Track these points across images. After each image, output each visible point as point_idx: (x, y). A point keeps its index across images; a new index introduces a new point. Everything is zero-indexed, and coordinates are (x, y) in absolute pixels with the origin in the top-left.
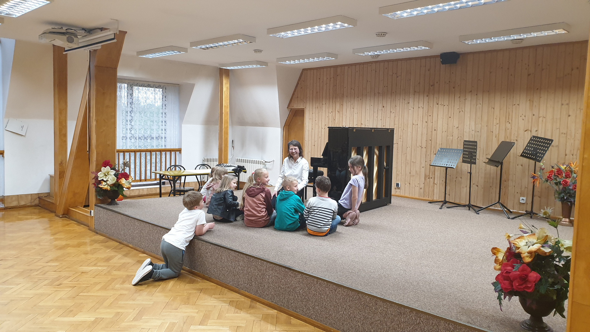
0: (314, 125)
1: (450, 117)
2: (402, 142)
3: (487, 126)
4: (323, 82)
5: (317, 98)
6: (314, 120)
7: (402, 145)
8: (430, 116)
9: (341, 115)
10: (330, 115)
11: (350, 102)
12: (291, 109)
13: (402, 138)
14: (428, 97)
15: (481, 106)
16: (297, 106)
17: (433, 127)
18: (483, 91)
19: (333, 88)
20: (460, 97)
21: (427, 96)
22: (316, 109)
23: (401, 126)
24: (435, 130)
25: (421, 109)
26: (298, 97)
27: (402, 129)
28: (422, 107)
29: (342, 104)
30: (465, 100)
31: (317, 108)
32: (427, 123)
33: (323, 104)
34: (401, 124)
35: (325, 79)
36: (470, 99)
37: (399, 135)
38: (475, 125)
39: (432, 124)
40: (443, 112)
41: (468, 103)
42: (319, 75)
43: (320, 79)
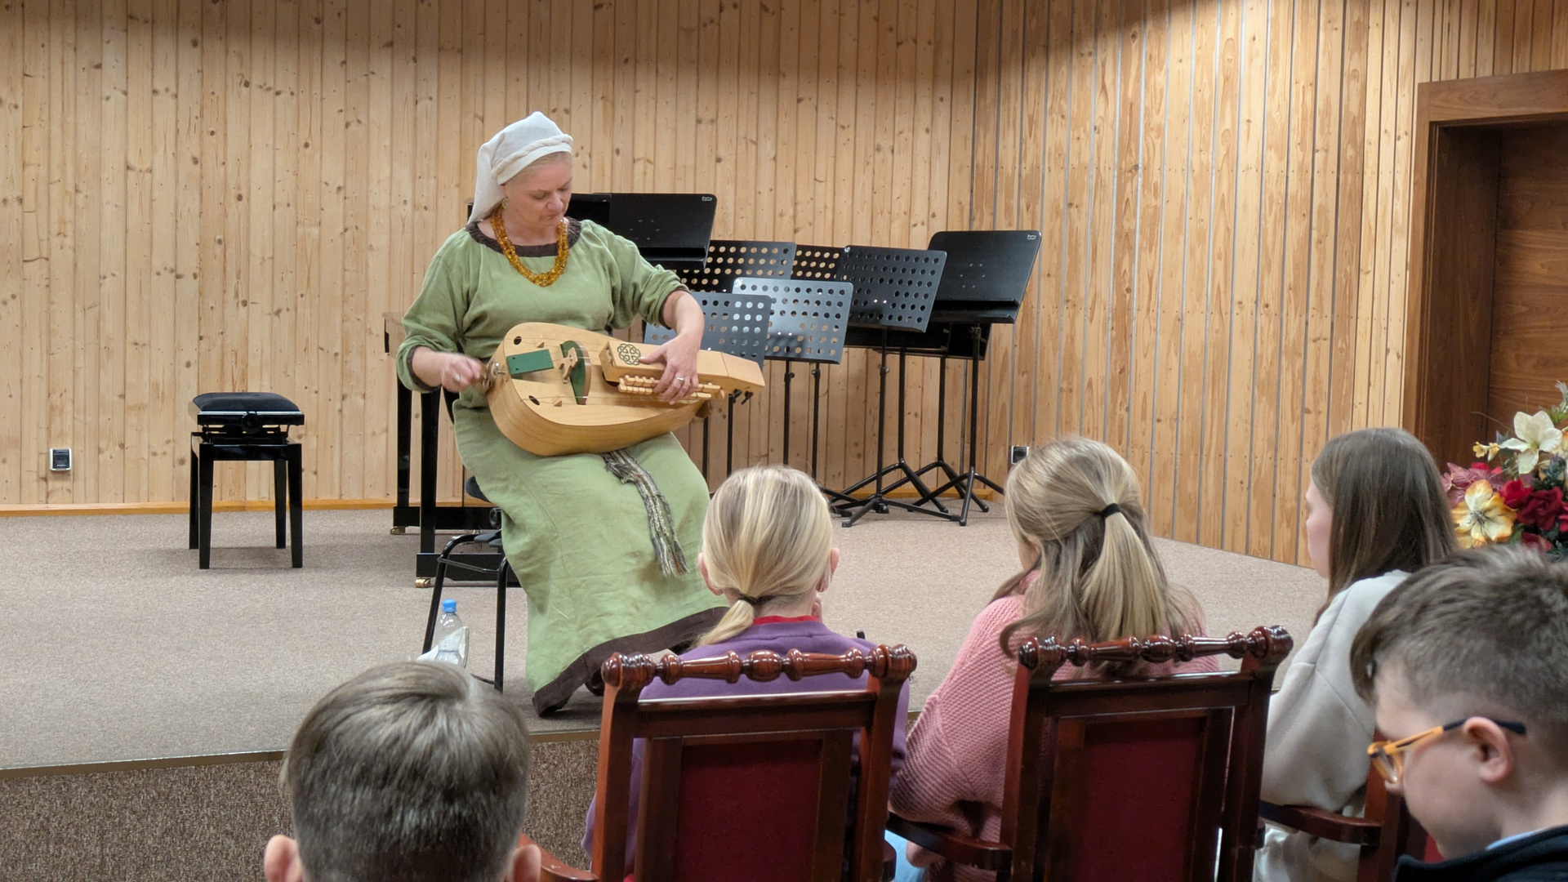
1: (306, 145)
2: (70, 253)
7: (75, 266)
8: (212, 133)
13: (70, 233)
14: (198, 50)
15: (432, 105)
17: (232, 184)
18: (440, 49)
21: (195, 44)
23: (64, 172)
24: (240, 198)
25: (165, 103)
27: (71, 189)
28: (173, 90)
30: (367, 75)
32: (198, 167)
34: (64, 164)
36: (387, 73)
37: (55, 217)
38: (414, 181)
39: (226, 172)
40: (275, 121)
41: (380, 89)
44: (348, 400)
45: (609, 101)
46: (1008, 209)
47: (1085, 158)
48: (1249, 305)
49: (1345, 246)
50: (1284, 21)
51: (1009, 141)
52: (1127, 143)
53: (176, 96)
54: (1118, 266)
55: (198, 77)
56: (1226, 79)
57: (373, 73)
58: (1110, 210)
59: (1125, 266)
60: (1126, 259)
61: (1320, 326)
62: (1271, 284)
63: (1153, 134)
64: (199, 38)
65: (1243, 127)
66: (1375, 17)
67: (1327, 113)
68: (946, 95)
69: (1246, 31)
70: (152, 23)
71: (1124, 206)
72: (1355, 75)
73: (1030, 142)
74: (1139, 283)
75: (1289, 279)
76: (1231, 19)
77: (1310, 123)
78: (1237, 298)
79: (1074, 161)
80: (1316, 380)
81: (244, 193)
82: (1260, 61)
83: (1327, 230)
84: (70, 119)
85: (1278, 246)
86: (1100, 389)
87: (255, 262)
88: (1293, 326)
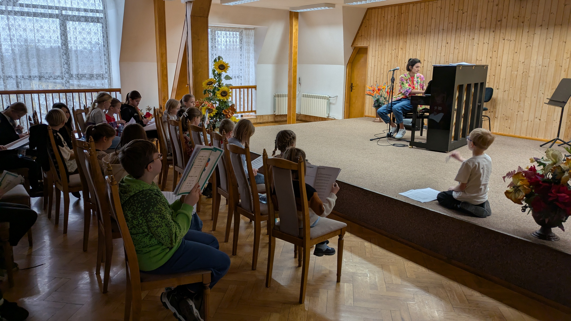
0: (376, 62)
1: (516, 53)
3: (556, 60)
4: (387, 20)
5: (381, 36)
6: (377, 57)
8: (495, 51)
9: (404, 52)
10: (393, 52)
11: (413, 39)
12: (355, 47)
14: (494, 33)
15: (551, 40)
16: (361, 44)
17: (498, 62)
18: (555, 25)
19: (397, 26)
20: (528, 32)
21: (493, 32)
22: (380, 47)
24: (499, 65)
25: (486, 45)
26: (362, 36)
28: (488, 42)
29: (406, 41)
30: (534, 34)
31: (381, 45)
32: (491, 59)
33: (386, 42)
35: (389, 17)
36: (539, 33)
38: (543, 59)
39: (497, 60)
40: (509, 48)
41: (537, 37)
42: (384, 14)
43: (384, 17)
44: (519, 112)
53: (488, 44)
55: (493, 39)
57: (535, 33)
64: (495, 30)
70: (485, 28)
81: (500, 64)
84: (467, 50)
87: (501, 80)
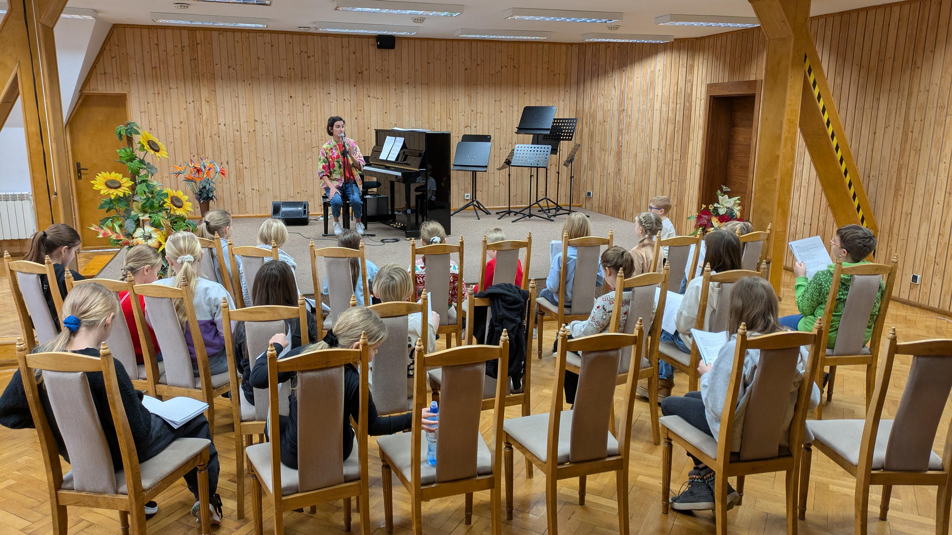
0: (154, 123)
1: (387, 113)
4: (165, 51)
5: (157, 78)
6: (153, 114)
8: (361, 110)
9: (214, 107)
10: (191, 106)
11: (229, 88)
14: (355, 87)
17: (366, 124)
18: (422, 84)
19: (190, 64)
20: (395, 89)
22: (156, 95)
24: (369, 128)
28: (349, 99)
29: (213, 90)
30: (400, 92)
31: (159, 93)
33: (170, 88)
35: (170, 46)
36: (407, 92)
37: (320, 136)
39: (365, 121)
40: (377, 107)
41: (405, 97)
42: (156, 39)
43: (158, 45)
45: (470, 96)
46: (586, 123)
47: (609, 108)
48: (656, 150)
49: (685, 132)
50: (668, 65)
51: (587, 103)
52: (621, 103)
53: (351, 100)
54: (618, 139)
55: (356, 95)
56: (651, 83)
57: (403, 92)
58: (615, 123)
59: (620, 139)
60: (621, 137)
61: (677, 156)
62: (663, 144)
63: (629, 100)
64: (356, 84)
65: (656, 97)
66: (696, 63)
67: (681, 92)
68: (569, 90)
69: (657, 69)
70: (343, 81)
71: (620, 121)
72: (690, 81)
73: (593, 103)
74: (624, 145)
75: (668, 143)
76: (653, 65)
77: (676, 96)
78: (653, 148)
79: (605, 108)
80: (675, 172)
82: (661, 77)
83: (680, 127)
84: (323, 108)
85: (665, 133)
86: (612, 175)
88: (669, 156)
